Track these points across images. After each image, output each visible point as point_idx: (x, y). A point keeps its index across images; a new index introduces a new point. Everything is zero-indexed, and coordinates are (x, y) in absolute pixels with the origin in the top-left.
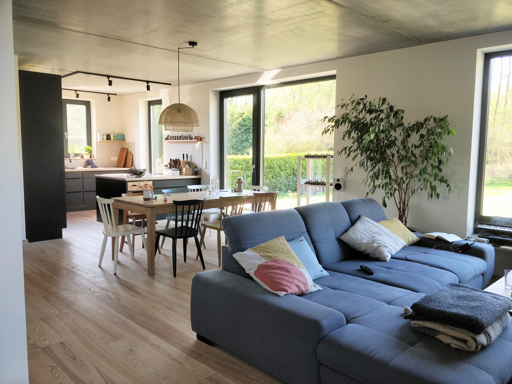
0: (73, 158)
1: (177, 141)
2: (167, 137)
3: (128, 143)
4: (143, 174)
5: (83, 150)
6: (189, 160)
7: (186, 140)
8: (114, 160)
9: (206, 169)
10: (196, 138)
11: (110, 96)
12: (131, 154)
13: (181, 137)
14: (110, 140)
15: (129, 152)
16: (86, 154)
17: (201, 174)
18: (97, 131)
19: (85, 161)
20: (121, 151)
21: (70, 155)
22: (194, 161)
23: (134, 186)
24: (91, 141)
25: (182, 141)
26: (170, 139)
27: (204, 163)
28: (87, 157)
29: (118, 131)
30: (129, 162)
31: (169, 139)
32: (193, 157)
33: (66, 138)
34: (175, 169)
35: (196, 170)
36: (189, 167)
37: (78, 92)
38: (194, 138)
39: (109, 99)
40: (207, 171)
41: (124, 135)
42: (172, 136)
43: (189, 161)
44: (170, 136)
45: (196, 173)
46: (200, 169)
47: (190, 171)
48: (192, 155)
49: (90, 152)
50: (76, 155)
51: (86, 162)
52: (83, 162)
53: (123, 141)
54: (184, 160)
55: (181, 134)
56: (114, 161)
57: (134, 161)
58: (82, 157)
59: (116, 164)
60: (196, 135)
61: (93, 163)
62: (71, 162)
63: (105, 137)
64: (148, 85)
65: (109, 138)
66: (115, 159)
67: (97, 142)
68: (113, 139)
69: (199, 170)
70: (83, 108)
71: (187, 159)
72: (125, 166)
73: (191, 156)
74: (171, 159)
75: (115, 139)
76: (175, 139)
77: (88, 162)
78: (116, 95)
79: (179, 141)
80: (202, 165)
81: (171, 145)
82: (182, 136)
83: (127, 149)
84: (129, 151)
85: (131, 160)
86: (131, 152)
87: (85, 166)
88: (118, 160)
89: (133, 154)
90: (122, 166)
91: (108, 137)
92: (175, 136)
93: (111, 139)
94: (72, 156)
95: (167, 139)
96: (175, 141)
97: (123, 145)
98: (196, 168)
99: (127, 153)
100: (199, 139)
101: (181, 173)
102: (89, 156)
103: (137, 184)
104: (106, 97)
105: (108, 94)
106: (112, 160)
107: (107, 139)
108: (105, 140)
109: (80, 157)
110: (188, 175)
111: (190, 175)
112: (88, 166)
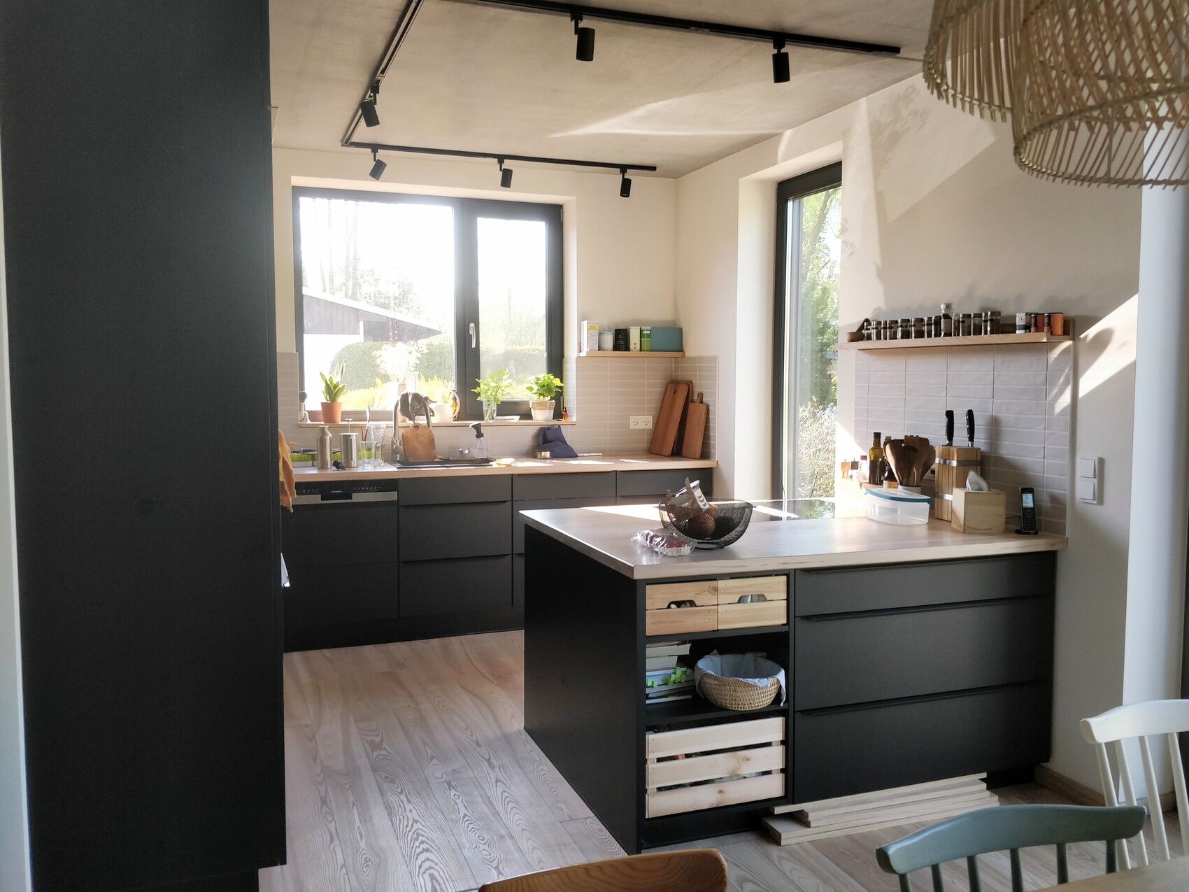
0: (493, 418)
1: (913, 342)
2: (862, 328)
3: (694, 359)
4: (733, 534)
5: (531, 389)
6: (981, 442)
7: (972, 339)
8: (641, 426)
9: (1101, 502)
10: (1036, 322)
11: (630, 174)
12: (702, 402)
13: (938, 322)
14: (627, 349)
15: (696, 398)
16: (541, 405)
17: (1057, 529)
18: (582, 318)
19: (536, 429)
20: (666, 391)
21: (485, 408)
22: (1010, 449)
23: (679, 604)
24: (562, 356)
25: (942, 341)
26: (878, 337)
27: (1085, 467)
28: (542, 416)
29: (659, 313)
30: (694, 440)
31: (869, 338)
32: (1005, 429)
33: (474, 346)
34: (900, 491)
35: (1028, 500)
36: (984, 484)
37: (508, 164)
38: (1020, 320)
39: (626, 189)
40: (1105, 514)
41: (681, 330)
42: (886, 318)
43: (983, 448)
44: (879, 323)
45: (1026, 523)
46: (1055, 499)
47: (996, 510)
48: (1002, 415)
49: (559, 396)
50: (507, 408)
51: (537, 436)
52: (525, 433)
53: (674, 354)
54: (950, 444)
55: (943, 307)
56: (641, 431)
57: (711, 433)
58: (527, 415)
59: (644, 442)
60: (1034, 308)
61: (563, 441)
62: (479, 435)
63: (609, 340)
64: (783, 51)
65: (622, 342)
66: (643, 422)
67: (578, 358)
68: (638, 348)
69: (1046, 502)
70: (538, 230)
71: (971, 438)
72: (677, 453)
73: (995, 425)
74: (877, 436)
75: (645, 347)
76: (906, 335)
77: (545, 436)
78: (653, 168)
79: (925, 342)
80: (1067, 478)
81: (878, 363)
82: (947, 317)
83: (690, 385)
84: (697, 390)
85: (702, 428)
86: (701, 395)
87: (532, 453)
88: (656, 424)
89: (708, 406)
90: (669, 448)
91: (621, 340)
92: (903, 321)
93: (632, 346)
94: (490, 409)
95: (858, 336)
96: (900, 342)
97: (676, 369)
98: (1030, 490)
99: (688, 400)
100: (1059, 328)
101: (937, 517)
102: (553, 411)
103: (699, 594)
104: (616, 178)
105: (623, 168)
106: (632, 426)
107: (616, 347)
108: (607, 350)
109: (519, 417)
110: (978, 532)
111: (990, 529)
112: (541, 454)
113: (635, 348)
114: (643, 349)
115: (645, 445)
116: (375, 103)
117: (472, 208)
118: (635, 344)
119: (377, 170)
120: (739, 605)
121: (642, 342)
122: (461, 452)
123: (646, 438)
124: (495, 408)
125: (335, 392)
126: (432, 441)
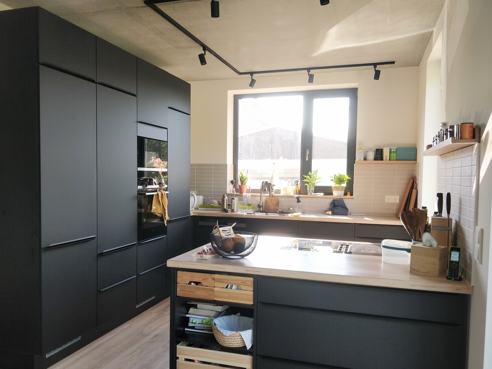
0: (311, 194)
8: (393, 201)
9: (481, 262)
14: (382, 159)
16: (337, 188)
17: (468, 278)
19: (331, 200)
21: (308, 189)
28: (338, 194)
29: (404, 140)
33: (307, 159)
35: (455, 256)
37: (312, 72)
39: (377, 75)
41: (416, 148)
45: (451, 272)
46: (470, 257)
50: (318, 189)
56: (392, 204)
58: (330, 193)
61: (344, 206)
62: (299, 201)
63: (371, 155)
65: (379, 156)
66: (394, 199)
68: (388, 159)
69: (468, 259)
75: (392, 158)
78: (393, 63)
80: (473, 242)
83: (414, 179)
84: (417, 182)
91: (379, 154)
93: (384, 158)
94: (310, 190)
97: (415, 171)
98: (458, 249)
102: (344, 191)
103: (204, 280)
104: (371, 71)
105: (375, 65)
106: (387, 201)
107: (376, 159)
108: (370, 160)
109: (323, 194)
110: (419, 273)
111: (428, 272)
112: (326, 212)
113: (386, 159)
114: (391, 159)
115: (395, 212)
116: (205, 54)
117: (310, 95)
118: (386, 157)
119: (252, 83)
120: (226, 289)
121: (391, 155)
122: (289, 209)
123: (395, 208)
124: (313, 189)
125: (242, 180)
126: (278, 204)
